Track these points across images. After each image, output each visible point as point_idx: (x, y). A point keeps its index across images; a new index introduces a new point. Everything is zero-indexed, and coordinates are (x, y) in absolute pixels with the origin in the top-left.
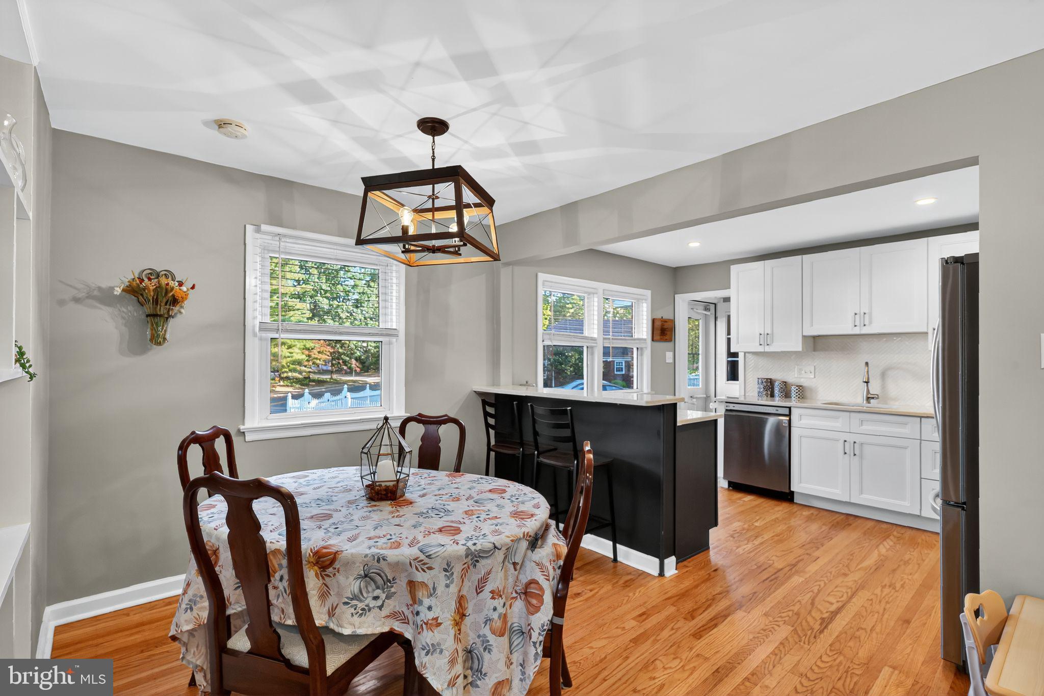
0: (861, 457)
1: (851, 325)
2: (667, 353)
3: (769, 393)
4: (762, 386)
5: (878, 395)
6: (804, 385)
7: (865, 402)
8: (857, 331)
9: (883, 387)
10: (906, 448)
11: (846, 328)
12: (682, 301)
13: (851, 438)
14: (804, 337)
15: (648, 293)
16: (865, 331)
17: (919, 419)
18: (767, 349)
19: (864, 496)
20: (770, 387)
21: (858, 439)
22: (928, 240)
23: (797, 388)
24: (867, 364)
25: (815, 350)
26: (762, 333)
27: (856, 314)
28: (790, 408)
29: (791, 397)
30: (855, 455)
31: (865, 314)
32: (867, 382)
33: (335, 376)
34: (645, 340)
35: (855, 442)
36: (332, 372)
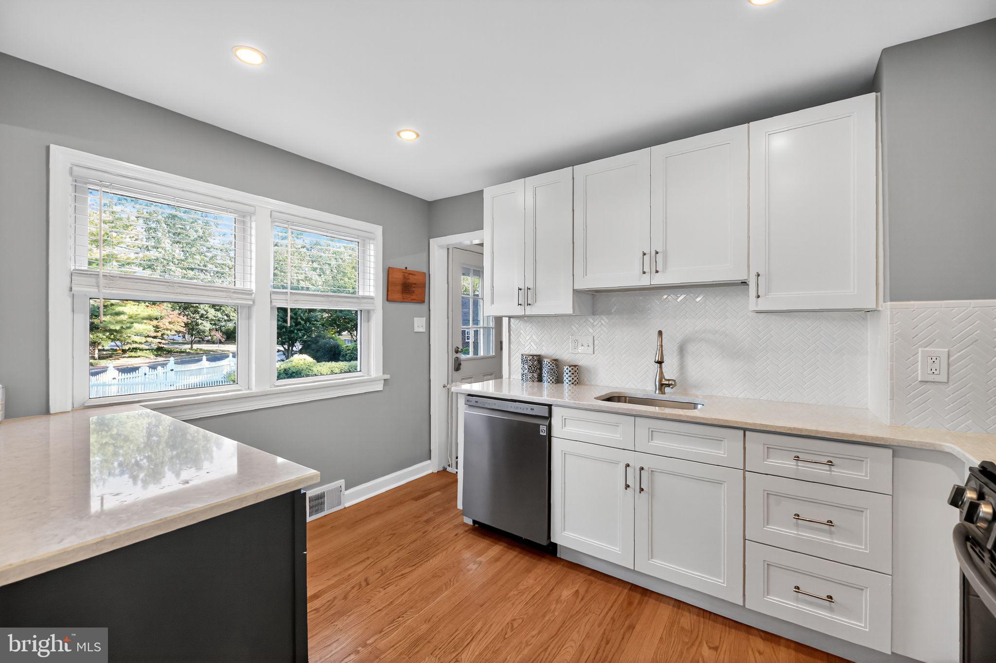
0: (652, 495)
1: (638, 270)
2: (416, 319)
3: (536, 375)
4: (526, 366)
5: (674, 381)
6: (580, 364)
7: (657, 392)
8: (645, 281)
9: (682, 367)
10: (720, 483)
11: (632, 277)
12: (438, 247)
13: (636, 461)
14: (576, 292)
15: (378, 230)
16: (659, 280)
17: (742, 432)
18: (529, 311)
19: (657, 562)
20: (539, 367)
21: (648, 462)
22: (749, 127)
23: (570, 369)
24: (660, 333)
25: (594, 313)
26: (522, 287)
27: (644, 254)
28: (550, 406)
29: (563, 383)
30: (642, 490)
31: (657, 253)
32: (660, 363)
33: (195, 346)
34: (372, 298)
35: (642, 469)
36: (192, 343)
